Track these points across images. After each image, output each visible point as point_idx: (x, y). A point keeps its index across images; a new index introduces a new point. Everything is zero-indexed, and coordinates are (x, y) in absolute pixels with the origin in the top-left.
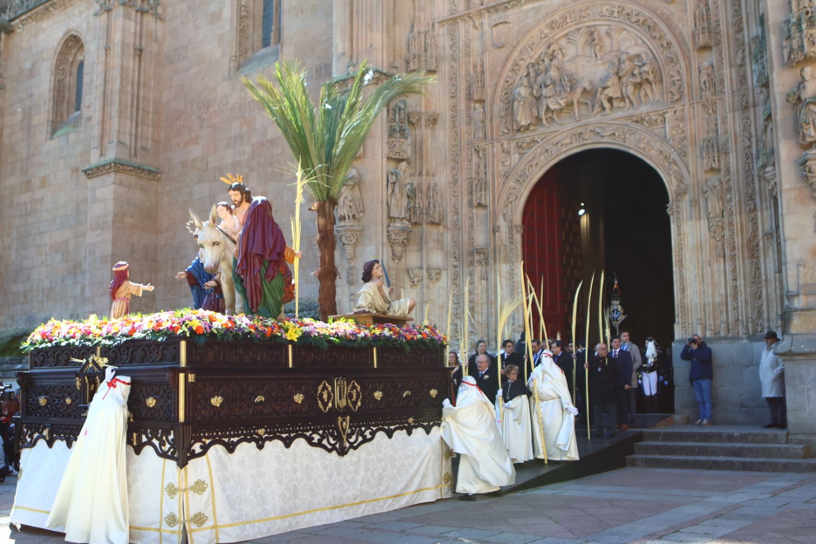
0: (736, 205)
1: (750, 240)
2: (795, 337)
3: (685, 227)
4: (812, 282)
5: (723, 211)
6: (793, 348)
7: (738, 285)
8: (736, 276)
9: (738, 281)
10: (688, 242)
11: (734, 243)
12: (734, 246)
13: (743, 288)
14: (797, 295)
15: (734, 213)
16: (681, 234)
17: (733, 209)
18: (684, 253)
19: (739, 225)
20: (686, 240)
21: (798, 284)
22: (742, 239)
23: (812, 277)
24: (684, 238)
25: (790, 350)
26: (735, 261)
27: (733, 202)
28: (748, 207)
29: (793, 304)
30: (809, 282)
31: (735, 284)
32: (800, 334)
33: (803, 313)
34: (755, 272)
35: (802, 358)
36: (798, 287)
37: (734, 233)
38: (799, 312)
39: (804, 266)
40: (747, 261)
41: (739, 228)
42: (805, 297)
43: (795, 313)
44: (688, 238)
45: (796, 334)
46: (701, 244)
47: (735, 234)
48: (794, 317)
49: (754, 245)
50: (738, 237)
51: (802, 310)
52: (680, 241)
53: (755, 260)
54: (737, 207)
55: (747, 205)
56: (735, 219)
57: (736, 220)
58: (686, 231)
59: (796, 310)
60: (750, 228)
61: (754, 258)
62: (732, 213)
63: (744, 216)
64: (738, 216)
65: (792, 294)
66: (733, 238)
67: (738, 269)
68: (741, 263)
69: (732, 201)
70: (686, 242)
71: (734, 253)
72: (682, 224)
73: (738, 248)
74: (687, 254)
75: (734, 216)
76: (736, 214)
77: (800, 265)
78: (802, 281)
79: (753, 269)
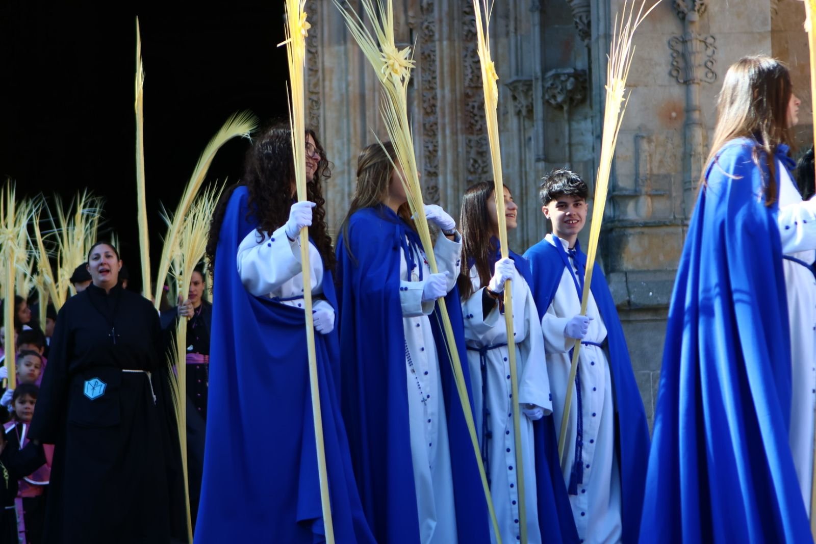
0: (441, 21)
1: (467, 96)
2: (631, 278)
3: (326, 57)
4: (663, 171)
5: (411, 31)
6: (632, 296)
7: (441, 186)
8: (436, 167)
9: (441, 178)
10: (331, 89)
11: (434, 98)
12: (434, 106)
13: (450, 192)
14: (635, 196)
15: (437, 36)
16: (317, 71)
17: (436, 28)
18: (321, 111)
19: (446, 61)
20: (327, 83)
21: (637, 175)
22: (453, 90)
23: (661, 162)
24: (324, 80)
25: (629, 302)
26: (435, 135)
27: (436, 13)
28: (466, 28)
29: (625, 213)
30: (655, 171)
31: (432, 183)
32: (640, 272)
33: (646, 230)
34: (475, 161)
35: (648, 317)
36: (636, 181)
37: (434, 78)
38: (639, 230)
39: (650, 141)
40: (461, 138)
41: (446, 69)
42: (649, 199)
43: (631, 231)
44: (331, 81)
45: (633, 272)
46: (362, 97)
47: (438, 81)
48: (630, 239)
49: (476, 105)
50: (443, 87)
51: (646, 225)
52: (316, 85)
53: (474, 138)
54: (445, 24)
55: (464, 23)
56: (437, 48)
57: (442, 51)
58: (327, 64)
59: (634, 225)
60: (470, 71)
61: (472, 133)
62: (431, 36)
63: (456, 44)
64: (445, 43)
65: (625, 193)
66: (432, 88)
67: (440, 153)
68: (448, 141)
69: (432, 11)
70: (327, 89)
71: (432, 118)
72: (320, 49)
73: (443, 109)
74: (328, 114)
75: (437, 43)
76: (441, 40)
77: (643, 137)
78: (644, 170)
79: (473, 154)
